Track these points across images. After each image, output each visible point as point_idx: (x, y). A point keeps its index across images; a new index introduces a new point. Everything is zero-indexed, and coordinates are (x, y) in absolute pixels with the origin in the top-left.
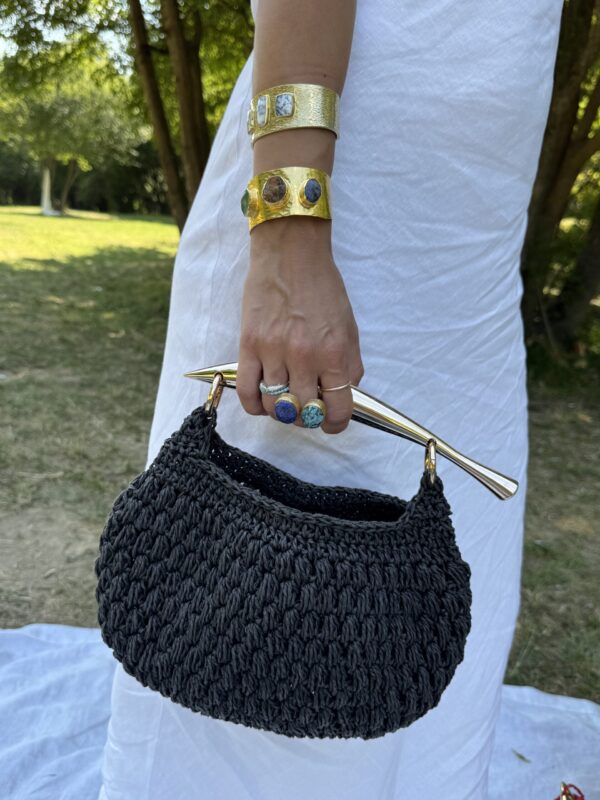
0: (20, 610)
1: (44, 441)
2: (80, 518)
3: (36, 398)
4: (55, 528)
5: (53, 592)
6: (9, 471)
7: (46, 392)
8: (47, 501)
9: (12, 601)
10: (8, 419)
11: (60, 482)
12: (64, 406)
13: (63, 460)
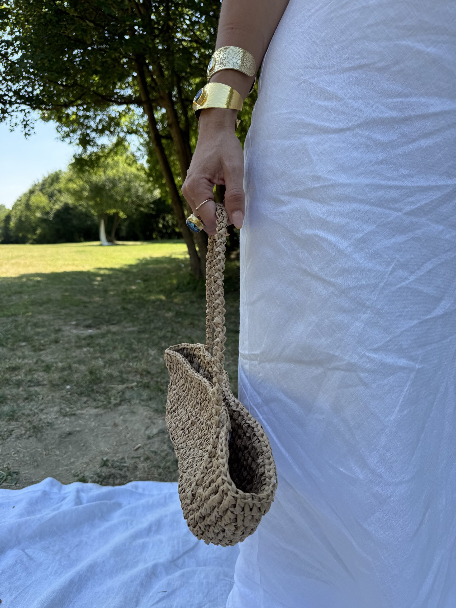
0: (122, 473)
1: (122, 365)
2: (152, 410)
3: (113, 341)
4: (137, 417)
5: (142, 459)
6: (103, 385)
7: (118, 337)
8: (129, 402)
9: (116, 467)
10: (98, 355)
11: (136, 389)
12: (131, 344)
13: (135, 376)
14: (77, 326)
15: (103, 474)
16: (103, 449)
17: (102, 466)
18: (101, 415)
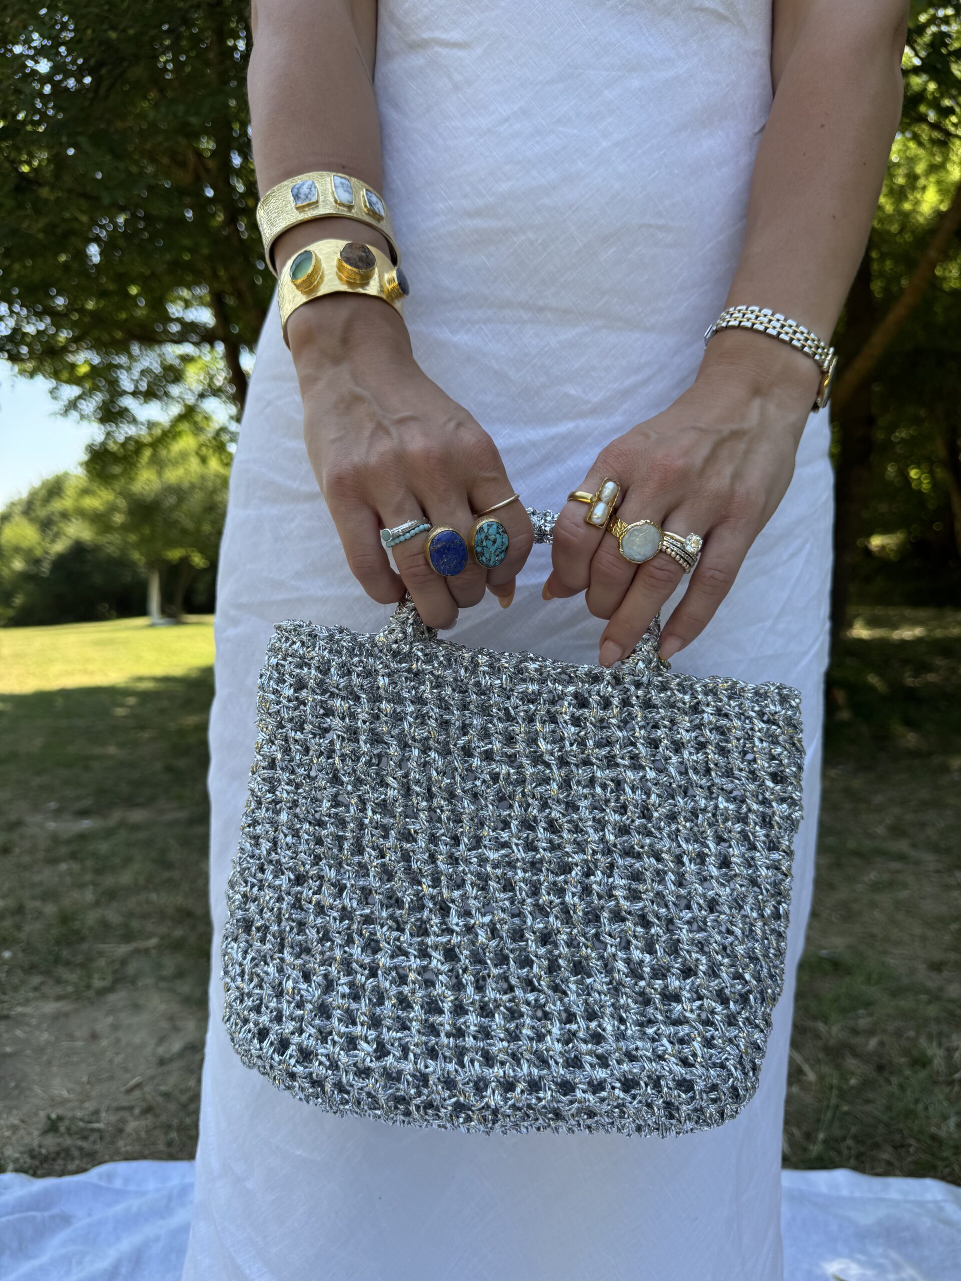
0: (85, 1145)
1: (135, 899)
2: (178, 999)
3: (128, 845)
4: (144, 1017)
5: (137, 1111)
6: (85, 946)
7: (141, 835)
8: (133, 981)
9: (76, 1133)
10: (88, 877)
11: (154, 952)
12: (165, 851)
13: (159, 922)
14: (57, 813)
15: (44, 1151)
16: (56, 1092)
17: (45, 1133)
18: (66, 1015)
